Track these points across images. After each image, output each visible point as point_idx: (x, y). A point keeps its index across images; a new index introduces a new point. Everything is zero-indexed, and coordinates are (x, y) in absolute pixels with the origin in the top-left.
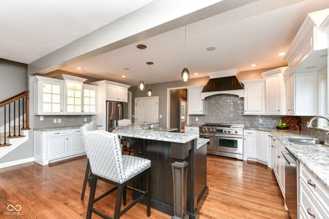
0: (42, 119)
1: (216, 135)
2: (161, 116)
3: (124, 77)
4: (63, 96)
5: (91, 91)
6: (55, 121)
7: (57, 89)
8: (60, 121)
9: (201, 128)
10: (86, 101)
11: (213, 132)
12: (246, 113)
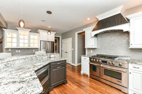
0: (10, 50)
1: (101, 65)
2: (73, 49)
3: (49, 27)
4: (18, 38)
5: (35, 36)
6: (17, 51)
7: (15, 35)
8: (19, 51)
9: (90, 58)
10: (32, 41)
11: (99, 63)
12: (131, 47)
